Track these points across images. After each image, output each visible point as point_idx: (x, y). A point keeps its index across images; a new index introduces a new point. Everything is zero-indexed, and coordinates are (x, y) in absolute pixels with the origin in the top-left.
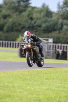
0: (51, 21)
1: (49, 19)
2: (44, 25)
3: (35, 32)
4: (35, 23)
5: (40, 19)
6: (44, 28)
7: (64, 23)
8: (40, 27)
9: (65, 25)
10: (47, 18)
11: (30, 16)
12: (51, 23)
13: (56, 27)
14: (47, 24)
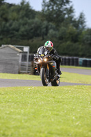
0: (33, 23)
1: (30, 21)
2: (22, 29)
3: (11, 37)
4: (11, 25)
5: (17, 20)
6: (23, 32)
7: (50, 27)
8: (17, 30)
9: (51, 28)
10: (27, 19)
11: (4, 16)
12: (33, 26)
13: (38, 32)
14: (27, 26)
